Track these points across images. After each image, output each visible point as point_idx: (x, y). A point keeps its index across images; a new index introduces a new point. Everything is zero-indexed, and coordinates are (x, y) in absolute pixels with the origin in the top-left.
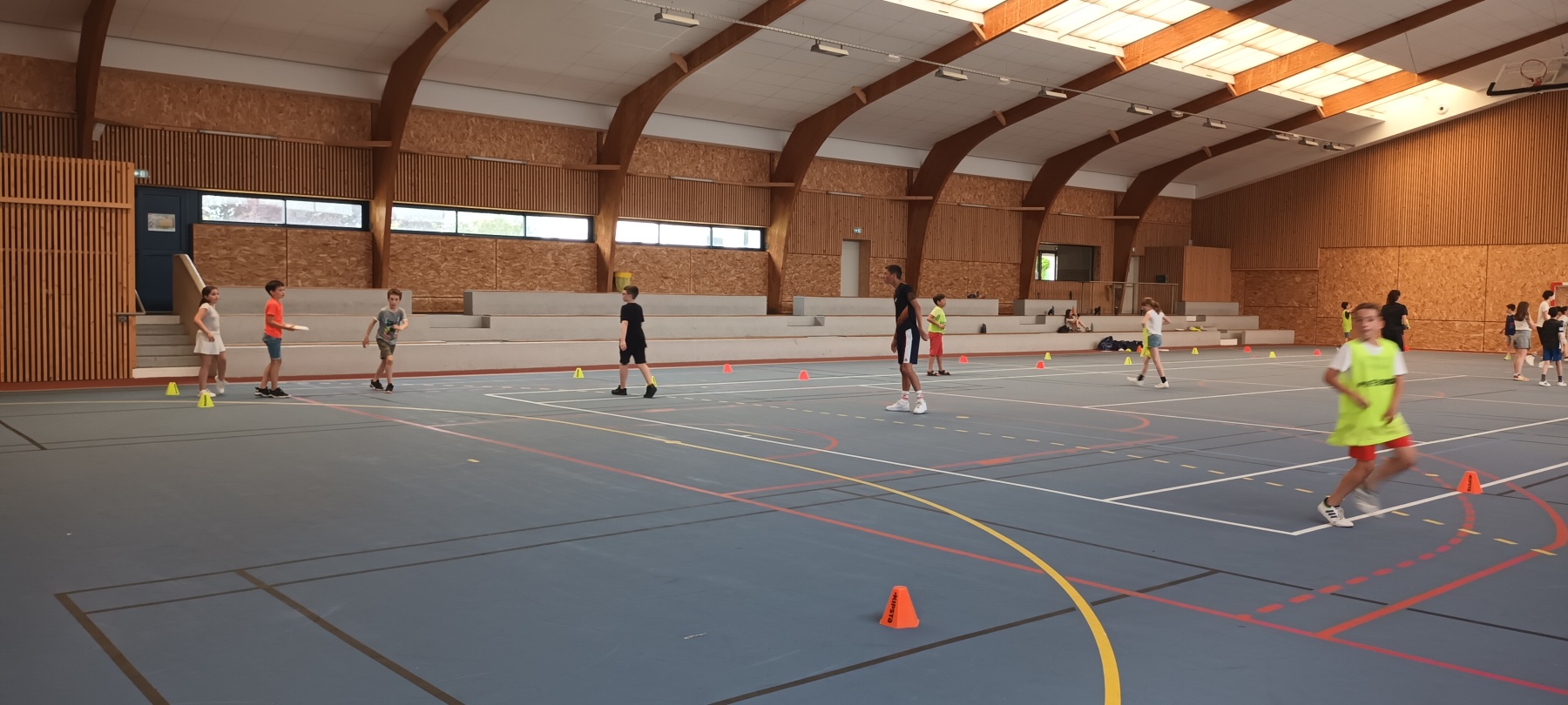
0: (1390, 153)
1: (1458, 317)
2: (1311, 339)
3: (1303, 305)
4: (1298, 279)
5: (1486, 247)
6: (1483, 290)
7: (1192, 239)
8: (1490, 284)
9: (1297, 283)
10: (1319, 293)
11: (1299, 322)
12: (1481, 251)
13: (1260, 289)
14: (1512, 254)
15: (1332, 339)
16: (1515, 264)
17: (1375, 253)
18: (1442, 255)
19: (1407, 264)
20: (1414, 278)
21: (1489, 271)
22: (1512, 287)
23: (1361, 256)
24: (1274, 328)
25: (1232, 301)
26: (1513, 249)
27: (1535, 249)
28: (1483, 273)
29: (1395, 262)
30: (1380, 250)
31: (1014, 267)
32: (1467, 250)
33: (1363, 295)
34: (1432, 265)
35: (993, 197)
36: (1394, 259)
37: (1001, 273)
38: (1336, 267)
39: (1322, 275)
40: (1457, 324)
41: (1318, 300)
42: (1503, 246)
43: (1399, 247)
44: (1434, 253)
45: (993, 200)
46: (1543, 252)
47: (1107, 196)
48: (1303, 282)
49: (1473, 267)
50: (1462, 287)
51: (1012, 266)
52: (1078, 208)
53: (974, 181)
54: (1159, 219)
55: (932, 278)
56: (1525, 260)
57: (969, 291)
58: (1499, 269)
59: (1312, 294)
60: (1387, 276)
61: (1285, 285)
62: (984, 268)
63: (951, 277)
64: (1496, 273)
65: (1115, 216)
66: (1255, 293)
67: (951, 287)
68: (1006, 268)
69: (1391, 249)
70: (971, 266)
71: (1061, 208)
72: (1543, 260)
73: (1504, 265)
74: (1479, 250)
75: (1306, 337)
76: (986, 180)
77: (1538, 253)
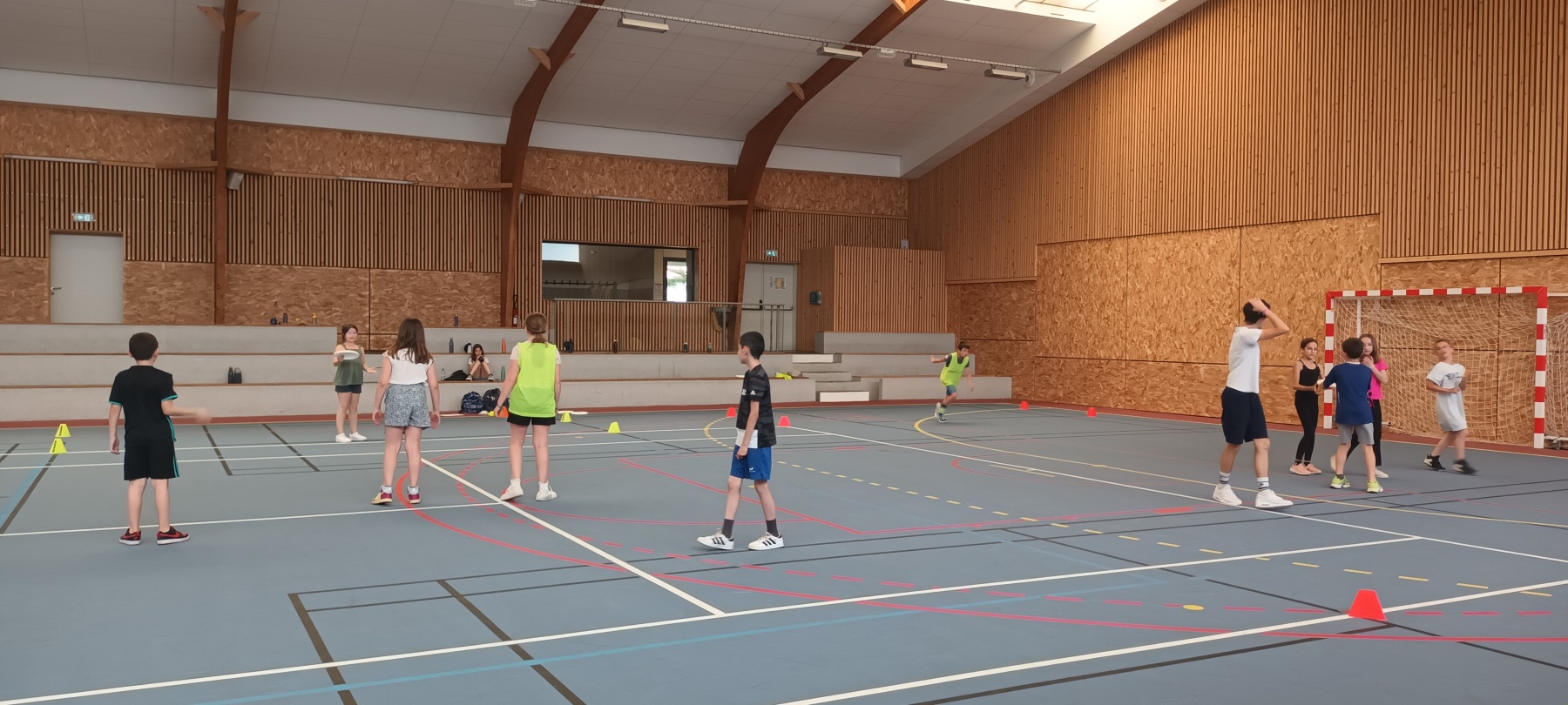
0: (1116, 79)
1: (1203, 357)
2: (1029, 392)
3: (1021, 337)
4: (1014, 296)
5: (1238, 230)
7: (908, 238)
9: (1013, 302)
10: (1038, 317)
11: (1016, 363)
12: (1231, 237)
13: (976, 312)
14: (1275, 241)
15: (1051, 392)
16: (1278, 260)
17: (1099, 249)
18: (1182, 248)
19: (1137, 267)
21: (1243, 273)
23: (1082, 258)
24: (991, 374)
25: (949, 331)
26: (1275, 232)
27: (1310, 230)
28: (1234, 276)
29: (1124, 264)
30: (1105, 244)
32: (1213, 239)
34: (1168, 266)
36: (1122, 258)
38: (1056, 275)
39: (1040, 288)
40: (1202, 369)
41: (1037, 329)
42: (1262, 228)
43: (1129, 237)
44: (1171, 246)
45: (428, 174)
46: (1317, 235)
47: (710, 172)
48: (1020, 300)
49: (1222, 267)
50: (1208, 304)
51: (480, 277)
52: (641, 190)
53: (381, 142)
54: (834, 208)
55: (279, 295)
56: (1293, 252)
57: (372, 315)
58: (1257, 270)
59: (1030, 319)
60: (1114, 287)
61: (1001, 305)
62: (411, 278)
63: (327, 292)
64: (1253, 277)
65: (726, 202)
66: (971, 319)
67: (325, 308)
68: (467, 279)
69: (1118, 242)
70: (378, 275)
71: (602, 188)
72: (1319, 249)
73: (1263, 262)
74: (1229, 236)
75: (1024, 389)
76: (410, 141)
77: (1311, 238)
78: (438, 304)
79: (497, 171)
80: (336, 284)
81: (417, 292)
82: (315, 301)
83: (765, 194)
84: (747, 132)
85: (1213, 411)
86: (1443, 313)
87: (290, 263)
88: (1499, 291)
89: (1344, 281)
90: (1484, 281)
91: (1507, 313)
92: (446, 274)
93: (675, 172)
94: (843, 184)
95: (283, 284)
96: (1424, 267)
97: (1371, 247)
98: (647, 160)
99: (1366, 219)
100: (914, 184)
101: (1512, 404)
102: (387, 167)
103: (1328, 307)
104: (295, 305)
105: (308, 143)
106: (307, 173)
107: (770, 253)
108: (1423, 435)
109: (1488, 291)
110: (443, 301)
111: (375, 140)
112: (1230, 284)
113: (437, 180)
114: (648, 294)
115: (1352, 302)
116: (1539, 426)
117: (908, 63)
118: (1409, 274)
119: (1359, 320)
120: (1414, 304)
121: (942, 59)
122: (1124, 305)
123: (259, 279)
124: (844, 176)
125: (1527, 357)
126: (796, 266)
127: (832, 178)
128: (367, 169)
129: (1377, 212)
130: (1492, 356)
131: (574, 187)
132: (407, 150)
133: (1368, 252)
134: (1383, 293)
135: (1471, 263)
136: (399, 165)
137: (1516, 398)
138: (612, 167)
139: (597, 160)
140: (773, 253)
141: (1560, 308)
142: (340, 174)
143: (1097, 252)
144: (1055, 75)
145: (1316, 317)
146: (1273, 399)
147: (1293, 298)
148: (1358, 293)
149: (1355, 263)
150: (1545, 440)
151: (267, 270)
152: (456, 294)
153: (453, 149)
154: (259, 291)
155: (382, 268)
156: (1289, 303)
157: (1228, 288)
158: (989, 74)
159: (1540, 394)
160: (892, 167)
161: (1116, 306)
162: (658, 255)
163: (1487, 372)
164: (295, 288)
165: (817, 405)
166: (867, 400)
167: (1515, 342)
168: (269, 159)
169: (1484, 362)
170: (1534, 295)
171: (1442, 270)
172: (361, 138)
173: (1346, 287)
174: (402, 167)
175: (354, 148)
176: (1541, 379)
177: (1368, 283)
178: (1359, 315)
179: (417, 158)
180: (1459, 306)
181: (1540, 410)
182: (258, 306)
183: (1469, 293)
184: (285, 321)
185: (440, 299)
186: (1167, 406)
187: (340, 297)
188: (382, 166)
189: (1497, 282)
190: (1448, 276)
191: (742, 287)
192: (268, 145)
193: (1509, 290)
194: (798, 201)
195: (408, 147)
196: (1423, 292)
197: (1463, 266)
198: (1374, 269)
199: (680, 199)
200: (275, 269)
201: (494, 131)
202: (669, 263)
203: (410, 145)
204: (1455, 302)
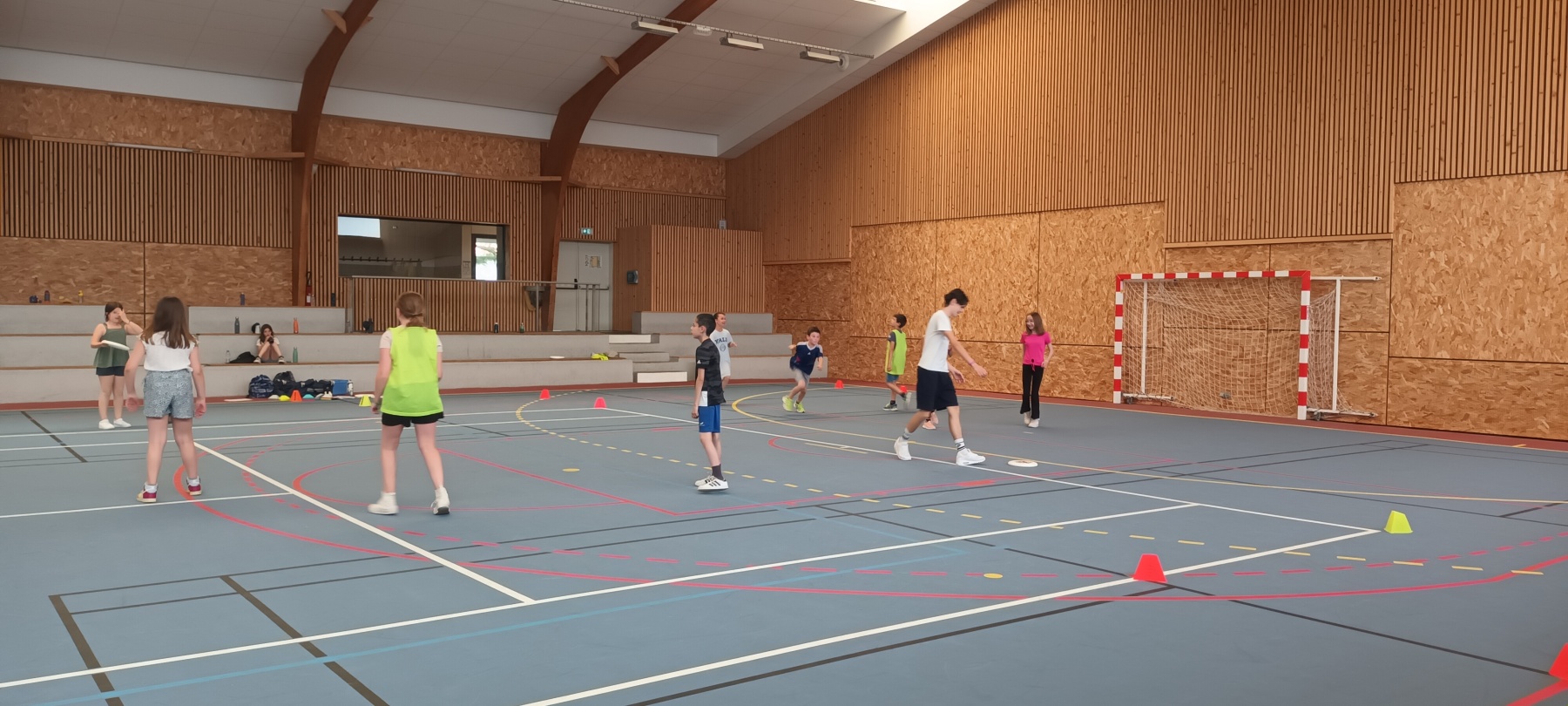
0: (924, 66)
1: (1005, 336)
2: (844, 371)
3: (836, 317)
4: (830, 277)
5: (1037, 216)
6: (1034, 291)
7: (726, 218)
8: (1043, 280)
9: (829, 283)
10: (852, 298)
12: (1031, 222)
13: (793, 292)
14: (1070, 226)
15: (865, 371)
16: (1073, 244)
17: (910, 232)
18: (986, 232)
19: (946, 250)
20: (954, 272)
21: (1042, 256)
22: (1070, 284)
23: (894, 240)
25: (766, 311)
26: (1070, 218)
27: (1100, 216)
28: (1034, 258)
29: (933, 246)
30: (915, 227)
31: (276, 253)
32: (1015, 223)
33: (898, 301)
34: (973, 249)
35: (210, 136)
36: (931, 241)
37: (239, 262)
38: (869, 257)
39: (855, 269)
40: (1004, 348)
41: (851, 310)
42: (1059, 213)
43: (938, 221)
44: (976, 229)
45: (209, 140)
46: (1108, 221)
47: (521, 147)
48: (835, 281)
49: (1023, 251)
50: (1009, 285)
51: (269, 252)
52: (447, 163)
53: (156, 106)
54: (651, 186)
55: (40, 270)
56: (1087, 237)
57: (147, 293)
58: (1054, 253)
59: (845, 300)
60: (924, 269)
61: (817, 286)
62: (192, 253)
63: (96, 268)
64: (1051, 260)
65: (537, 178)
66: (788, 299)
67: (94, 286)
68: (254, 253)
69: (927, 226)
70: (153, 249)
71: (404, 160)
72: (1110, 234)
73: (1060, 246)
74: (1029, 221)
75: (839, 368)
76: (190, 106)
77: (1103, 224)
78: (223, 280)
79: (287, 139)
80: (106, 260)
81: (199, 268)
82: (81, 278)
83: (579, 170)
84: (560, 106)
85: (1014, 388)
86: (1219, 295)
87: (52, 236)
88: (1269, 274)
89: (1132, 265)
90: (1256, 265)
91: (1276, 295)
92: (231, 248)
93: (483, 145)
94: (659, 161)
95: (44, 259)
96: (1203, 252)
97: (1156, 233)
98: (454, 132)
99: (1152, 206)
100: (730, 164)
101: (1279, 379)
102: (164, 133)
103: (1118, 289)
104: (59, 282)
105: (71, 105)
106: (71, 138)
107: (585, 231)
108: (1201, 408)
109: (1259, 274)
110: (227, 279)
111: (149, 103)
112: (1030, 267)
113: (220, 148)
114: (455, 272)
115: (1139, 284)
116: (1302, 399)
117: (724, 42)
118: (1190, 259)
119: (1145, 302)
120: (1195, 286)
121: (758, 39)
122: (933, 287)
123: (15, 253)
124: (661, 154)
125: (1293, 336)
126: (612, 245)
127: (649, 156)
128: (141, 135)
129: (1162, 199)
130: (1262, 335)
131: (373, 158)
132: (186, 115)
133: (1154, 238)
134: (1167, 276)
135: (1245, 249)
136: (177, 132)
137: (1282, 373)
138: (415, 138)
139: (398, 130)
140: (589, 231)
141: (1321, 291)
142: (110, 140)
143: (909, 234)
144: (868, 60)
145: (1107, 298)
146: (1067, 376)
147: (1086, 281)
148: (1145, 276)
149: (1142, 247)
150: (1308, 412)
151: (26, 244)
152: (242, 270)
153: (238, 115)
154: (16, 266)
155: (158, 242)
156: (1083, 285)
157: (1028, 271)
158: (804, 56)
159: (1303, 370)
160: (710, 146)
161: (926, 287)
162: (466, 232)
163: (1258, 350)
164: (57, 263)
165: (634, 386)
166: (686, 380)
167: (1283, 321)
168: (27, 121)
169: (1255, 340)
170: (1300, 279)
171: (1220, 254)
172: (134, 101)
173: (1134, 270)
174: (181, 133)
175: (126, 112)
176: (1304, 356)
177: (1153, 266)
178: (1145, 297)
179: (198, 124)
180: (1234, 288)
181: (1303, 384)
182: (15, 282)
183: (1243, 276)
184: (47, 299)
185: (223, 276)
186: (972, 384)
187: (110, 273)
188: (158, 132)
189: (1267, 266)
190: (1224, 260)
191: (556, 266)
192: (25, 106)
193: (1278, 274)
194: (614, 178)
195: (187, 112)
196: (1203, 275)
197: (1238, 251)
198: (1160, 253)
199: (489, 173)
200: (35, 242)
201: (285, 96)
202: (477, 239)
203: (190, 110)
204: (1230, 284)
